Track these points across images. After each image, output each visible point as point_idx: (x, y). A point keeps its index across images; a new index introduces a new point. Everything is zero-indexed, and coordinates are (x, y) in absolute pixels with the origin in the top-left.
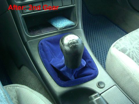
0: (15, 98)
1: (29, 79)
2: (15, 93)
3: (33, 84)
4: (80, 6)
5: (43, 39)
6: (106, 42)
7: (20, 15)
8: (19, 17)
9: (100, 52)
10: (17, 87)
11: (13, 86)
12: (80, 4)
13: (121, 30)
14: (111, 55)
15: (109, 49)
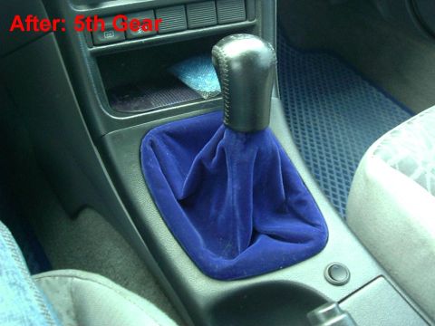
0: (68, 312)
1: (106, 252)
2: (68, 299)
3: (120, 268)
4: (272, 24)
5: (157, 125)
6: (341, 136)
7: (86, 50)
8: (82, 57)
9: (323, 169)
10: (75, 279)
11: (61, 276)
12: (271, 21)
13: (388, 100)
14: (367, 181)
15: (357, 162)
